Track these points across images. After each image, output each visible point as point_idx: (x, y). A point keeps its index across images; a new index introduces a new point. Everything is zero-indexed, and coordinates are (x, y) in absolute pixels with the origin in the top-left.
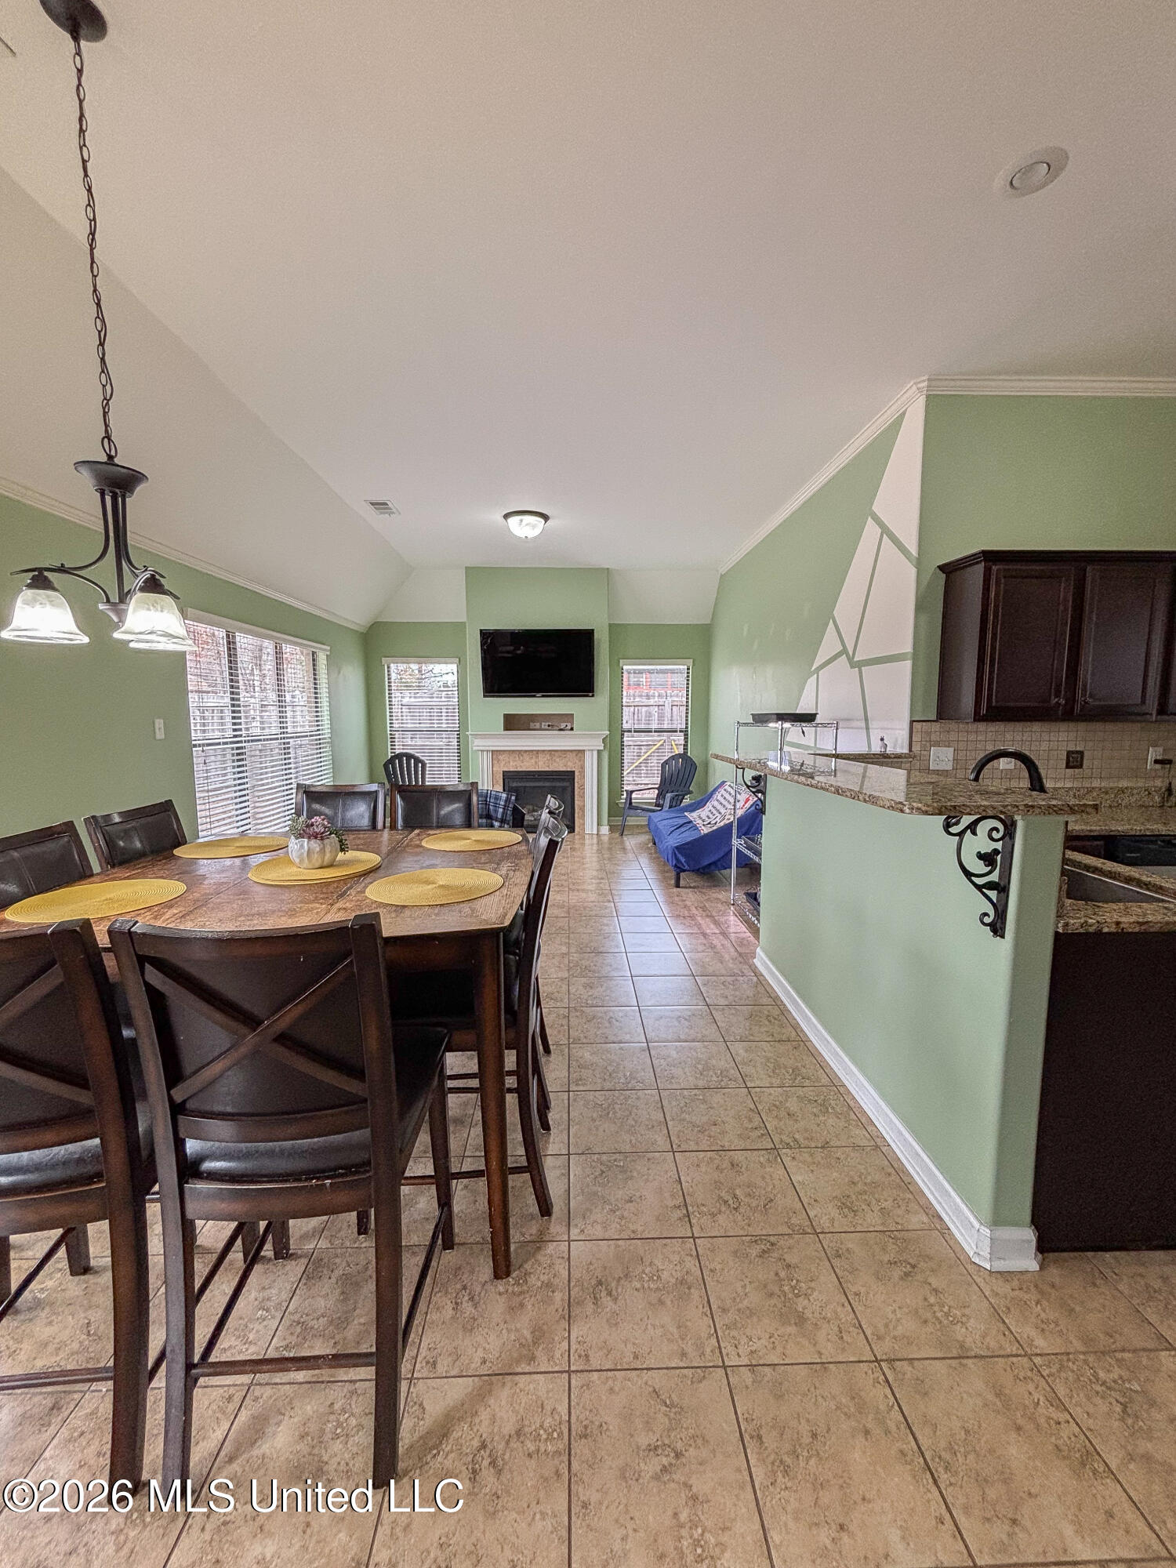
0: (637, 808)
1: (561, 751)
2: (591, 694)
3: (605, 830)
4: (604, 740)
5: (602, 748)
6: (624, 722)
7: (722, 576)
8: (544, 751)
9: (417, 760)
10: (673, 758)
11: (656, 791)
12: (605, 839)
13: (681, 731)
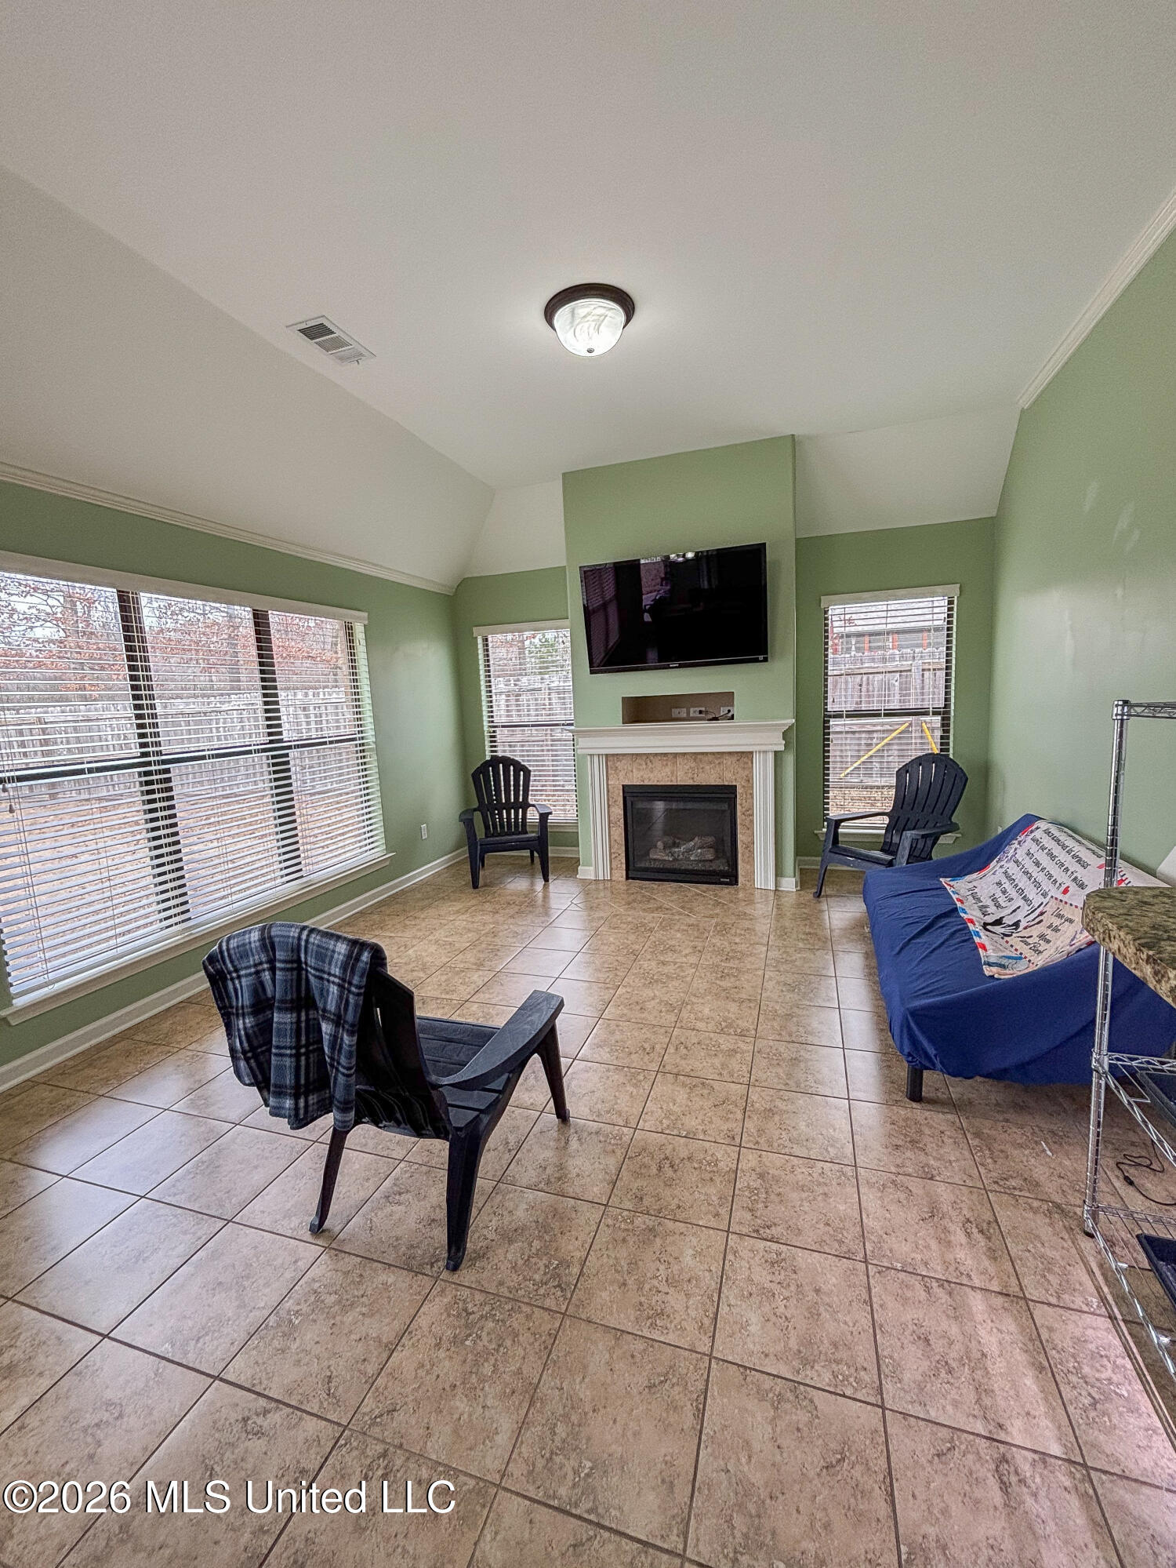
0: (846, 852)
1: (713, 753)
2: (761, 657)
3: (789, 884)
4: (785, 735)
5: (782, 748)
6: (830, 700)
7: (1023, 411)
8: (684, 754)
9: (519, 767)
10: (919, 761)
11: (886, 820)
12: (789, 902)
13: (935, 713)
